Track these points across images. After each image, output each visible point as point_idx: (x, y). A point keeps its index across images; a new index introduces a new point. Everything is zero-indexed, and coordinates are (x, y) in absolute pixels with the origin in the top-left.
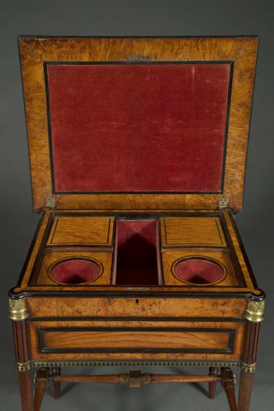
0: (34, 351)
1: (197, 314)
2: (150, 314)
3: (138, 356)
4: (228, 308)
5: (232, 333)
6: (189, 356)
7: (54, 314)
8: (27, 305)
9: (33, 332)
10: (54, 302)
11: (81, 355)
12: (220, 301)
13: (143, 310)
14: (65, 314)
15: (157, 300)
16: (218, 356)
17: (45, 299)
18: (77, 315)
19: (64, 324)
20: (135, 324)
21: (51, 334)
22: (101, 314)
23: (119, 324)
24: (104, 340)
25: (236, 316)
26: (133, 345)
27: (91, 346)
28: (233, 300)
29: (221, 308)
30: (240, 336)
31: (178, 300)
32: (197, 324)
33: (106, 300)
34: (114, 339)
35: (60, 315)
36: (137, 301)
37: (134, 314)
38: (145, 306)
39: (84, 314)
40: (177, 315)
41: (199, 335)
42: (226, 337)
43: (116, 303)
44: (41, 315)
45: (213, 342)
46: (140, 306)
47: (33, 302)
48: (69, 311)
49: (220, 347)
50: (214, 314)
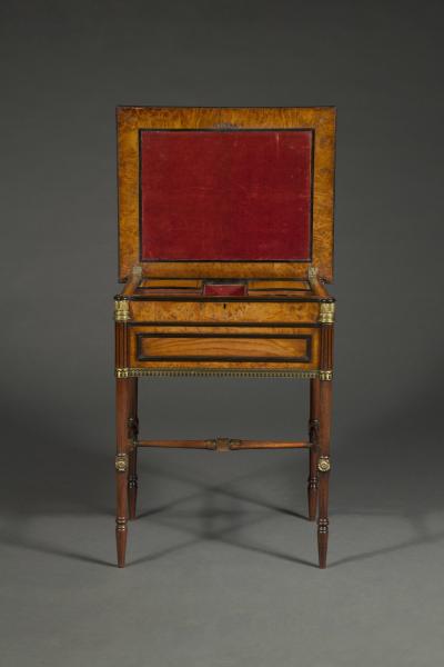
0: (132, 357)
1: (277, 319)
2: (236, 320)
3: (226, 365)
4: (303, 314)
5: (309, 338)
6: (272, 365)
7: (152, 319)
8: (130, 309)
9: (132, 338)
10: (152, 306)
11: (175, 364)
12: (296, 305)
13: (230, 315)
14: (162, 319)
15: (241, 304)
16: (298, 365)
17: (146, 303)
18: (172, 320)
19: (160, 329)
20: (223, 330)
21: (148, 340)
22: (194, 319)
23: (209, 330)
24: (195, 347)
25: (311, 321)
26: (221, 353)
27: (183, 354)
28: (307, 305)
29: (298, 312)
30: (316, 343)
31: (260, 305)
32: (277, 331)
33: (198, 304)
34: (205, 346)
35: (158, 320)
36: (225, 306)
37: (222, 320)
38: (233, 312)
39: (179, 319)
40: (260, 321)
41: (281, 342)
42: (303, 343)
43: (207, 308)
44: (140, 320)
45: (292, 349)
46: (226, 311)
47: (135, 305)
48: (165, 316)
49: (299, 355)
50: (293, 320)
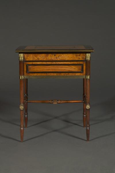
0: (25, 73)
1: (72, 59)
2: (59, 60)
3: (55, 74)
4: (80, 57)
5: (82, 65)
6: (70, 74)
7: (31, 60)
8: (24, 56)
9: (25, 66)
10: (31, 55)
11: (39, 74)
12: (78, 55)
13: (57, 58)
14: (35, 60)
15: (60, 55)
16: (79, 74)
17: (29, 54)
18: (38, 60)
19: (34, 63)
20: (54, 63)
21: (30, 66)
22: (45, 59)
23: (50, 63)
24: (45, 69)
25: (83, 60)
26: (54, 71)
27: (42, 71)
28: (82, 54)
29: (78, 57)
30: (85, 67)
31: (66, 55)
32: (72, 63)
33: (46, 55)
34: (48, 68)
35: (33, 60)
36: (55, 55)
37: (54, 60)
38: (57, 57)
39: (40, 60)
40: (66, 60)
41: (73, 67)
42: (80, 67)
43: (49, 56)
44: (27, 60)
45: (77, 69)
46: (55, 57)
47: (26, 55)
48: (36, 59)
49: (79, 71)
50: (77, 59)
